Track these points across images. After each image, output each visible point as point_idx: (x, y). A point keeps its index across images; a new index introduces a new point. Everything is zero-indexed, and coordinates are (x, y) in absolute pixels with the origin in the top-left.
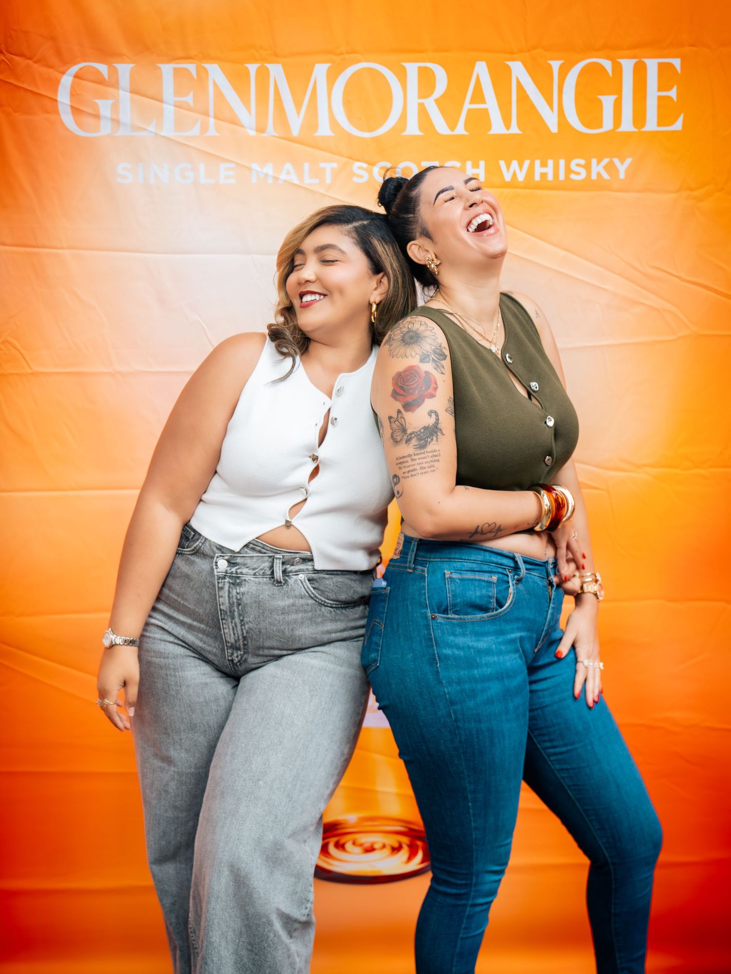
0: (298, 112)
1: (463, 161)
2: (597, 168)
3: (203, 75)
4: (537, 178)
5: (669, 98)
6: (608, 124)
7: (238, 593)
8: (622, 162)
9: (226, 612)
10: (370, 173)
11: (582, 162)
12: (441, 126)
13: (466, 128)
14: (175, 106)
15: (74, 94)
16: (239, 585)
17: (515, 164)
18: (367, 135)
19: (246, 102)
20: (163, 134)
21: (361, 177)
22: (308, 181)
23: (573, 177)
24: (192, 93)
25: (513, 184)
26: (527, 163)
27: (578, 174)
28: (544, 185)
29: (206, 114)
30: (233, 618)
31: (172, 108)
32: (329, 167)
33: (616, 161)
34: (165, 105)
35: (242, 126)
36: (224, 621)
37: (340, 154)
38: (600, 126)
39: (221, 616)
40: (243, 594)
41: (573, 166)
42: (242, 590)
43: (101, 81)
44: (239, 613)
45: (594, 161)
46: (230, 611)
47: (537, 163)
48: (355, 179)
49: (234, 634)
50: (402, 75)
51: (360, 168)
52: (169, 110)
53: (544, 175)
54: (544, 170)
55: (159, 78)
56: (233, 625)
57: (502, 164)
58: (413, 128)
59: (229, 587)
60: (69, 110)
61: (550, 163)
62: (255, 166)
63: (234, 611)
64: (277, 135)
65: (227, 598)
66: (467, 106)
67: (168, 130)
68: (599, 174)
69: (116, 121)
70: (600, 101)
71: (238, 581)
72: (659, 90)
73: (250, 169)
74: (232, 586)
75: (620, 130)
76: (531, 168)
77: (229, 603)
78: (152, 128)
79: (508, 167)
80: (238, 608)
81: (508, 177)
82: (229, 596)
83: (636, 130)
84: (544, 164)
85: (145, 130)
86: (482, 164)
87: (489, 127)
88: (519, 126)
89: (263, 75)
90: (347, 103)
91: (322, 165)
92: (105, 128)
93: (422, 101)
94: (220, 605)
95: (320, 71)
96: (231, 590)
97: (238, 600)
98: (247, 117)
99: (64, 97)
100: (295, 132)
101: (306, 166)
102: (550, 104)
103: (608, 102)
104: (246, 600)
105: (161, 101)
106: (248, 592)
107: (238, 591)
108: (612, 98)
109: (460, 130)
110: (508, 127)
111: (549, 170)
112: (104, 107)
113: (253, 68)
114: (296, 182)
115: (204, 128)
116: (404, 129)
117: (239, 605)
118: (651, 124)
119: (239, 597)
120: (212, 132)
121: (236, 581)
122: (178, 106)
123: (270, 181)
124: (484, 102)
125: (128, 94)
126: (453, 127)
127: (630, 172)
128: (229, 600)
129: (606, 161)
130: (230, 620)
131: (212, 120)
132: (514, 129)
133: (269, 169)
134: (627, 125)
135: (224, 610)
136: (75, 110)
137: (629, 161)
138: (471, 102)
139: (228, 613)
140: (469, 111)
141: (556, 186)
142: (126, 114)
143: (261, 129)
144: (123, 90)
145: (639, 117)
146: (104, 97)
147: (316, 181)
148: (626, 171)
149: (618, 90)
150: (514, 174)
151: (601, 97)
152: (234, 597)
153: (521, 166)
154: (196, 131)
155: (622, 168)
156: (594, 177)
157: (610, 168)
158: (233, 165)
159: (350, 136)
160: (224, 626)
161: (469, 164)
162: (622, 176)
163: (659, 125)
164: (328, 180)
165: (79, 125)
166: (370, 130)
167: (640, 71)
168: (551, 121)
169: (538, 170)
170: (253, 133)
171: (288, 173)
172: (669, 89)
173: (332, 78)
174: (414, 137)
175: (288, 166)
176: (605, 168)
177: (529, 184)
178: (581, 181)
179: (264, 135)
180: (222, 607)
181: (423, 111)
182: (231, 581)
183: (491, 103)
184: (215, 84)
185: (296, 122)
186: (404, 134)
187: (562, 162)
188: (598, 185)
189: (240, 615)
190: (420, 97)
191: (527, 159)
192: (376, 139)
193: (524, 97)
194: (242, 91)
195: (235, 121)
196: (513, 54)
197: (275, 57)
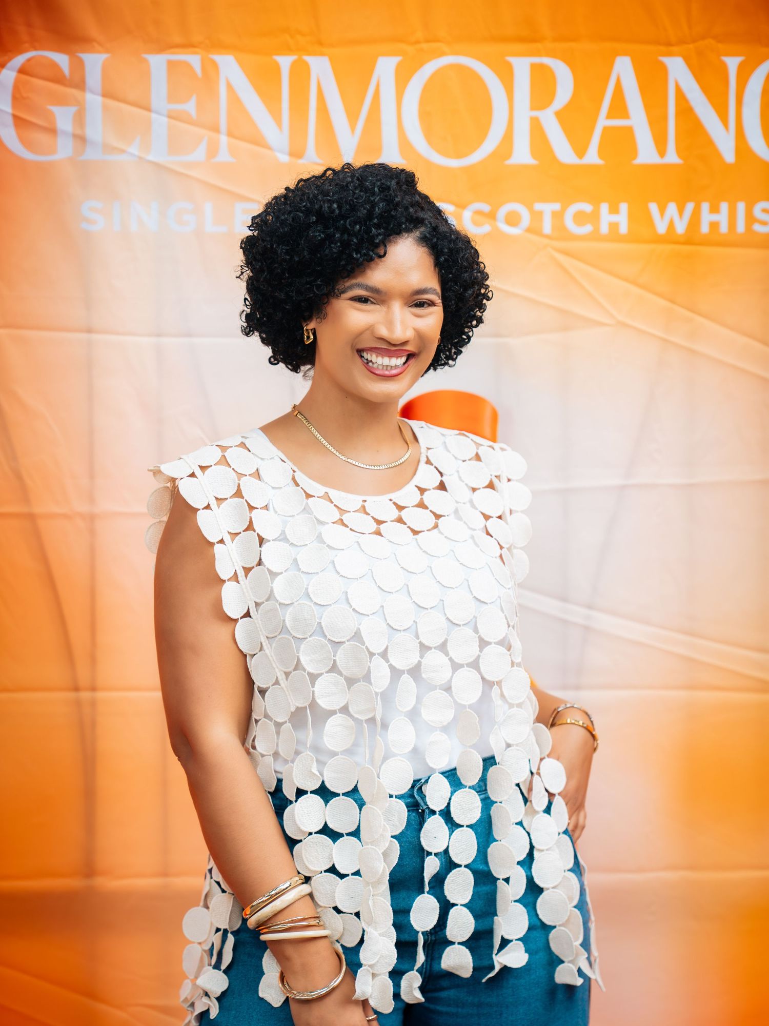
0: (353, 127)
1: (596, 201)
3: (211, 72)
4: (705, 229)
12: (564, 151)
13: (601, 152)
14: (170, 117)
15: (18, 97)
17: (672, 208)
18: (454, 163)
19: (275, 112)
20: (151, 157)
23: (759, 228)
24: (194, 99)
25: (670, 237)
26: (690, 207)
27: (764, 223)
28: (715, 239)
29: (216, 130)
31: (165, 120)
34: (154, 116)
35: (269, 148)
41: (757, 212)
43: (58, 78)
47: (705, 206)
50: (507, 76)
52: (159, 122)
53: (714, 226)
54: (715, 218)
55: (146, 75)
57: (653, 208)
58: (522, 154)
61: (724, 207)
66: (603, 122)
67: (158, 154)
69: (81, 139)
76: (696, 214)
78: (134, 149)
79: (662, 211)
81: (661, 228)
84: (715, 209)
85: (123, 151)
86: (624, 207)
87: (634, 152)
88: (679, 152)
89: (300, 74)
90: (425, 115)
92: (64, 148)
93: (535, 113)
95: (386, 67)
98: (276, 135)
99: (3, 100)
100: (348, 156)
102: (724, 119)
105: (148, 109)
109: (592, 157)
110: (662, 153)
111: (723, 218)
112: (63, 117)
113: (285, 62)
115: (213, 151)
116: (509, 155)
120: (224, 156)
125: (99, 99)
126: (581, 151)
131: (224, 139)
132: (672, 157)
136: (19, 122)
138: (609, 116)
140: (606, 129)
141: (733, 241)
142: (96, 130)
143: (296, 153)
144: (93, 92)
146: (62, 101)
150: (671, 225)
153: (681, 211)
154: (199, 154)
158: (254, 206)
159: (428, 164)
161: (604, 208)
165: (25, 143)
166: (459, 155)
168: (726, 145)
169: (706, 217)
170: (284, 158)
173: (403, 78)
174: (525, 167)
177: (692, 238)
179: (301, 161)
181: (536, 128)
183: (638, 119)
184: (230, 87)
185: (348, 143)
186: (509, 162)
187: (741, 207)
190: (533, 108)
191: (690, 201)
192: (468, 171)
193: (685, 110)
194: (270, 96)
195: (258, 141)
196: (669, 46)
197: (319, 47)
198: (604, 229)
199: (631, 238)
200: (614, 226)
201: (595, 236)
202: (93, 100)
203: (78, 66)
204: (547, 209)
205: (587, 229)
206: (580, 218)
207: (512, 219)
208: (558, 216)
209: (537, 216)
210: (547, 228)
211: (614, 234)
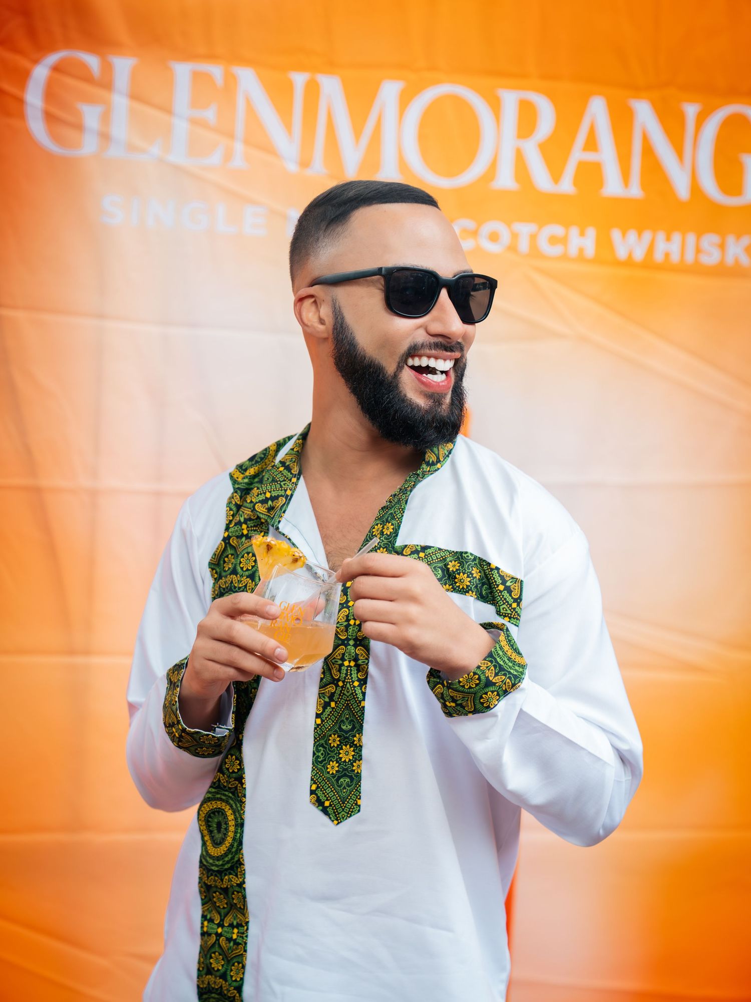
0: (357, 143)
1: (567, 225)
2: (735, 250)
3: (231, 81)
4: (659, 256)
11: (716, 239)
12: (541, 178)
13: (576, 182)
14: (190, 122)
15: (49, 93)
17: (632, 235)
18: (445, 183)
19: (287, 123)
20: (170, 159)
23: (704, 258)
24: (214, 107)
25: (629, 263)
26: (647, 236)
27: (710, 255)
28: (666, 266)
29: (231, 135)
31: (186, 124)
34: (176, 120)
35: (279, 156)
38: (741, 195)
41: (704, 244)
43: (86, 76)
45: (731, 240)
47: (660, 236)
50: (496, 106)
52: (181, 127)
53: (667, 255)
54: (668, 247)
55: (171, 82)
57: (616, 235)
58: (506, 180)
60: (41, 116)
61: (677, 238)
62: (292, 213)
66: (577, 155)
67: (178, 156)
68: (736, 257)
69: (105, 137)
70: (742, 164)
76: (653, 242)
78: (156, 150)
79: (623, 239)
81: (622, 255)
84: (668, 240)
85: (145, 151)
86: (591, 233)
87: (601, 186)
88: (642, 187)
89: (312, 91)
90: (422, 138)
92: (90, 145)
93: (520, 143)
95: (390, 91)
98: (287, 146)
99: (34, 98)
100: (351, 170)
102: (681, 160)
105: (170, 113)
109: (567, 186)
110: (627, 186)
111: (674, 248)
112: (90, 115)
113: (299, 79)
115: (228, 156)
116: (493, 180)
120: (238, 162)
122: (194, 122)
124: (599, 151)
125: (126, 100)
129: (747, 239)
131: (239, 147)
132: (635, 191)
136: (49, 116)
138: (583, 150)
140: (580, 162)
141: (682, 269)
142: (120, 129)
143: (305, 163)
144: (120, 93)
146: (91, 100)
150: (631, 250)
151: (743, 157)
153: (640, 239)
154: (216, 158)
156: (731, 260)
161: (574, 231)
165: (54, 137)
166: (450, 174)
168: (682, 187)
169: (661, 247)
170: (292, 167)
173: (405, 100)
174: (508, 191)
176: (746, 249)
177: (648, 264)
178: (715, 264)
179: (308, 171)
183: (607, 154)
184: (247, 98)
185: (352, 157)
186: (493, 186)
187: (691, 238)
188: (736, 272)
191: (648, 231)
193: (648, 150)
194: (284, 111)
195: (268, 148)
196: (637, 90)
197: (331, 66)
198: (573, 251)
199: (597, 260)
200: (581, 250)
201: (565, 257)
202: (120, 102)
203: (107, 68)
204: (525, 229)
205: (557, 250)
206: (553, 240)
207: (494, 237)
208: (533, 238)
209: (515, 236)
210: (524, 245)
211: (581, 257)
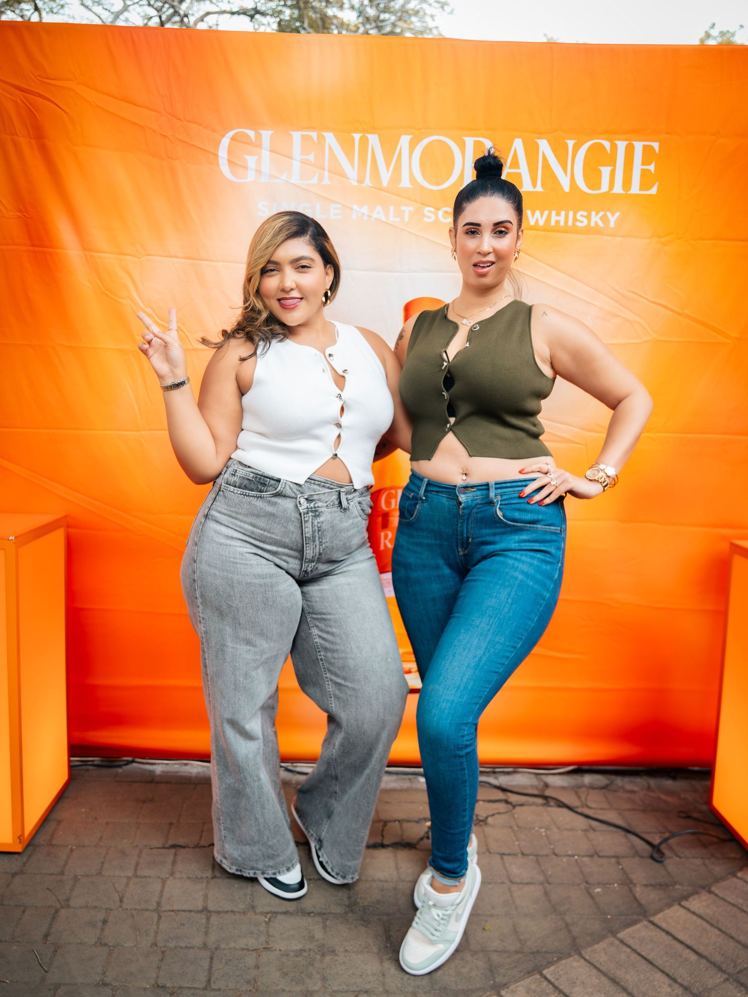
0: (388, 170)
2: (596, 219)
3: (321, 140)
4: (553, 223)
5: (649, 171)
6: (605, 187)
7: (318, 523)
8: (613, 215)
9: (310, 538)
10: (436, 215)
11: (585, 214)
14: (301, 162)
15: (230, 152)
16: (319, 516)
17: (538, 213)
18: (434, 188)
19: (351, 161)
20: (291, 181)
21: (429, 217)
22: (392, 219)
23: (578, 224)
24: (313, 154)
25: (536, 227)
26: (546, 213)
27: (582, 222)
28: (557, 229)
29: (324, 169)
30: (314, 541)
31: (299, 163)
32: (407, 210)
33: (609, 214)
34: (294, 161)
35: (348, 178)
36: (307, 545)
37: (416, 202)
38: (600, 188)
39: (306, 541)
40: (322, 522)
41: (578, 216)
42: (321, 519)
43: (249, 142)
44: (319, 537)
45: (593, 213)
46: (313, 537)
47: (554, 213)
48: (426, 220)
49: (313, 553)
50: (462, 146)
51: (429, 211)
52: (296, 165)
53: (558, 222)
54: (558, 218)
55: (291, 141)
56: (314, 546)
57: (529, 213)
59: (312, 519)
60: (226, 162)
61: (563, 213)
62: (355, 207)
63: (315, 536)
64: (371, 185)
65: (311, 528)
67: (295, 179)
68: (596, 223)
69: (259, 172)
70: (600, 172)
71: (317, 513)
72: (643, 164)
73: (352, 209)
74: (314, 518)
75: (613, 192)
76: (549, 216)
77: (312, 531)
78: (284, 177)
79: (533, 215)
80: (318, 533)
81: (532, 223)
82: (312, 527)
83: (624, 192)
84: (558, 214)
85: (279, 178)
88: (542, 186)
89: (364, 142)
90: (422, 164)
91: (403, 208)
92: (251, 176)
94: (305, 534)
95: (405, 140)
96: (313, 521)
97: (318, 527)
98: (352, 172)
99: (223, 153)
100: (385, 183)
101: (392, 208)
102: (565, 171)
103: (606, 171)
104: (324, 527)
105: (292, 159)
106: (325, 520)
107: (318, 521)
108: (610, 168)
110: (534, 186)
111: (562, 219)
112: (251, 161)
113: (357, 137)
114: (384, 219)
115: (321, 179)
117: (319, 531)
118: (635, 189)
119: (319, 525)
120: (326, 181)
121: (316, 513)
122: (303, 162)
123: (366, 218)
124: (518, 168)
125: (268, 153)
127: (619, 222)
128: (312, 529)
129: (602, 213)
130: (312, 543)
131: (326, 173)
132: (539, 188)
133: (365, 210)
134: (618, 189)
135: (308, 537)
136: (230, 162)
137: (617, 214)
138: (510, 168)
139: (311, 539)
141: (566, 230)
142: (266, 168)
143: (361, 181)
144: (265, 149)
145: (627, 183)
146: (251, 154)
147: (398, 219)
148: (616, 222)
149: (613, 164)
150: (537, 220)
151: (601, 168)
152: (316, 526)
153: (542, 215)
154: (314, 181)
155: (613, 219)
156: (593, 224)
157: (604, 219)
158: (339, 206)
159: (423, 188)
160: (307, 548)
162: (612, 225)
163: (641, 189)
164: (406, 219)
165: (233, 173)
166: (438, 184)
167: (630, 150)
168: (565, 183)
169: (554, 218)
170: (355, 183)
171: (378, 213)
172: (649, 164)
173: (412, 146)
175: (379, 208)
176: (601, 218)
177: (547, 228)
178: (585, 227)
179: (363, 185)
180: (307, 535)
182: (313, 515)
183: (524, 169)
184: (330, 147)
185: (385, 177)
187: (571, 213)
188: (596, 231)
189: (319, 538)
191: (546, 210)
192: (442, 191)
193: (546, 165)
194: (349, 153)
195: (343, 175)
196: (540, 134)
197: (373, 129)
202: (266, 154)
203: (259, 136)
